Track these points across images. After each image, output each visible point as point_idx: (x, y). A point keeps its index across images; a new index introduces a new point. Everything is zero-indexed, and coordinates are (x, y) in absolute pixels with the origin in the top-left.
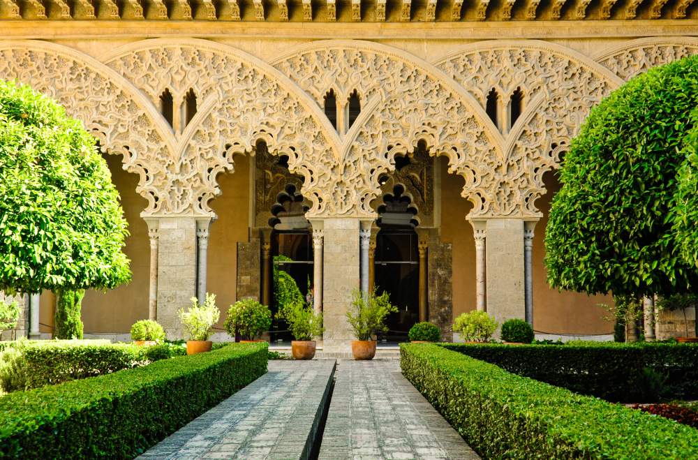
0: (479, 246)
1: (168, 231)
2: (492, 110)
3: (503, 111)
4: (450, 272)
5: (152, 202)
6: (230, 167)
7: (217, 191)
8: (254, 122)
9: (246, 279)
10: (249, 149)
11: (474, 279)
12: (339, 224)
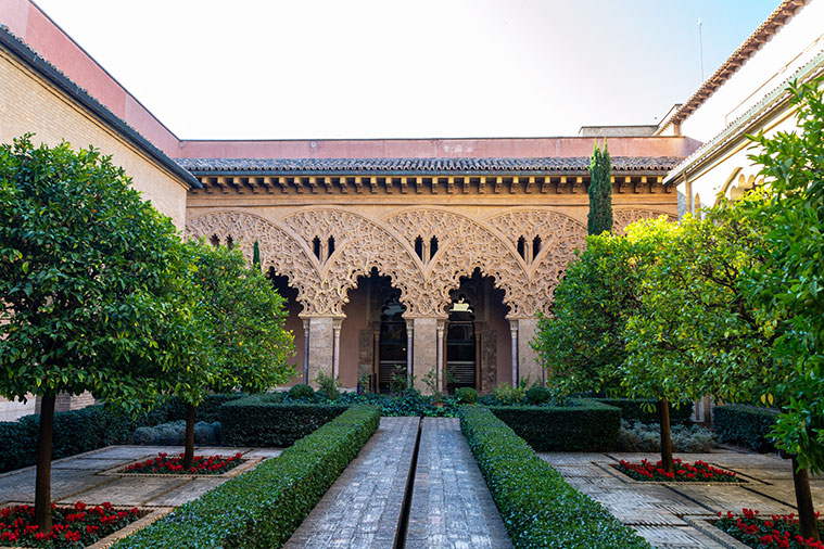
0: (514, 335)
1: (316, 326)
2: (521, 249)
3: (529, 250)
4: (495, 350)
5: (306, 307)
6: (355, 285)
7: (347, 300)
8: (371, 256)
9: (364, 354)
10: (367, 274)
11: (511, 358)
12: (424, 322)
